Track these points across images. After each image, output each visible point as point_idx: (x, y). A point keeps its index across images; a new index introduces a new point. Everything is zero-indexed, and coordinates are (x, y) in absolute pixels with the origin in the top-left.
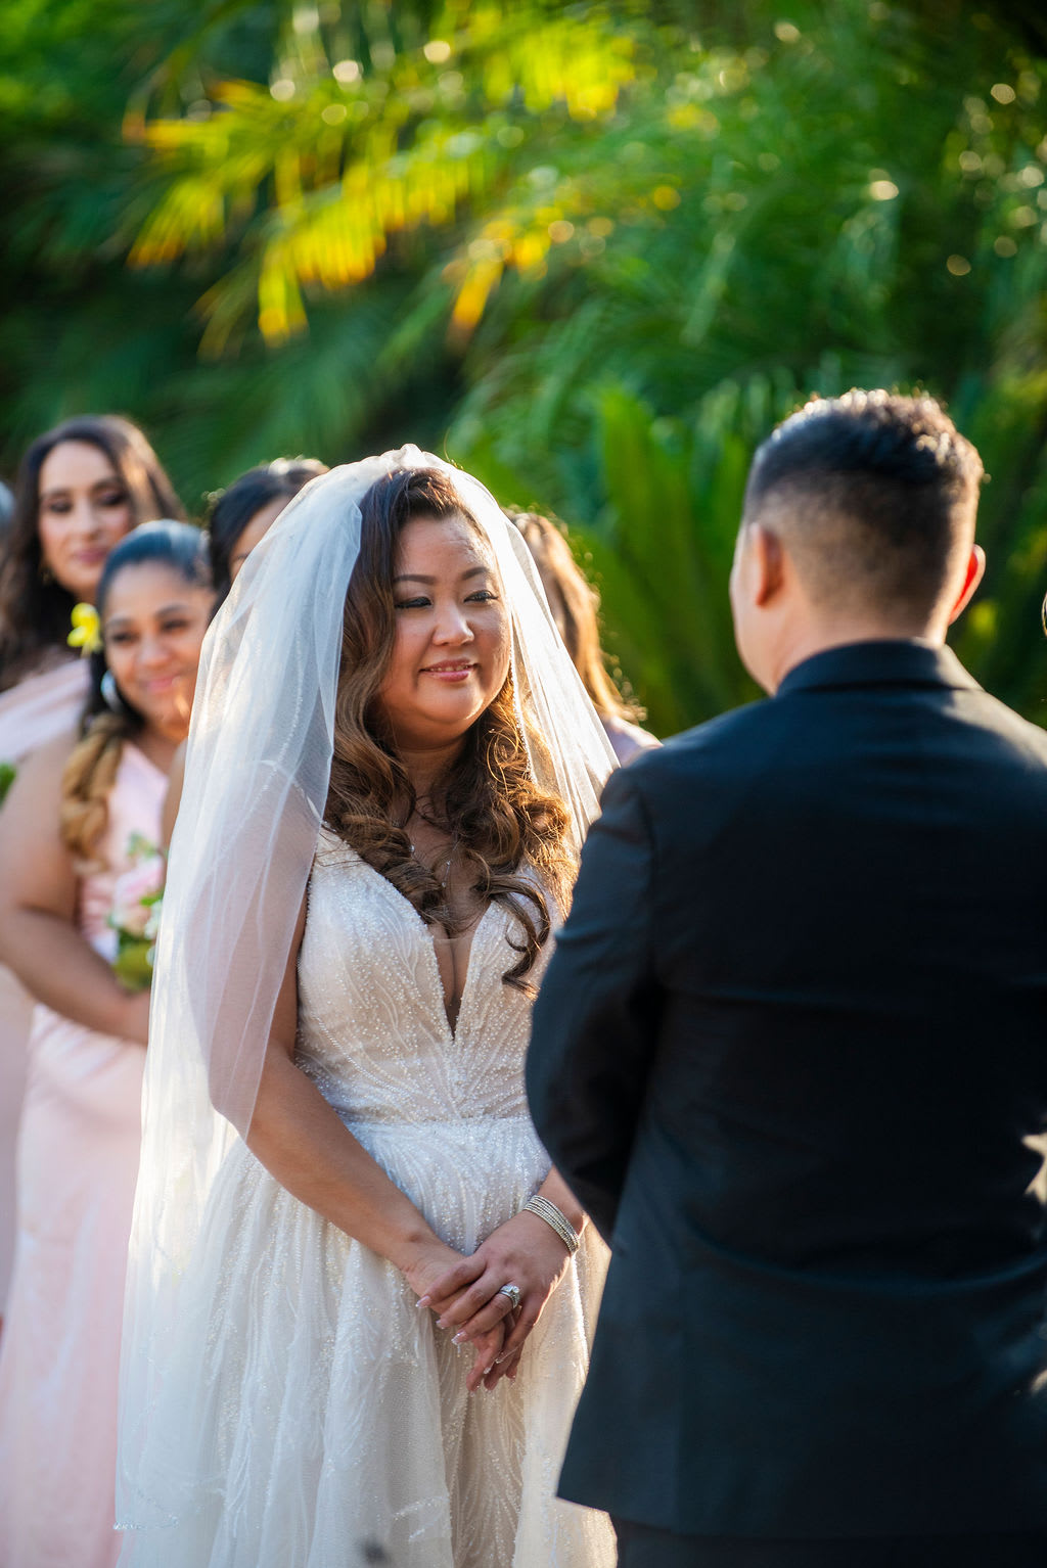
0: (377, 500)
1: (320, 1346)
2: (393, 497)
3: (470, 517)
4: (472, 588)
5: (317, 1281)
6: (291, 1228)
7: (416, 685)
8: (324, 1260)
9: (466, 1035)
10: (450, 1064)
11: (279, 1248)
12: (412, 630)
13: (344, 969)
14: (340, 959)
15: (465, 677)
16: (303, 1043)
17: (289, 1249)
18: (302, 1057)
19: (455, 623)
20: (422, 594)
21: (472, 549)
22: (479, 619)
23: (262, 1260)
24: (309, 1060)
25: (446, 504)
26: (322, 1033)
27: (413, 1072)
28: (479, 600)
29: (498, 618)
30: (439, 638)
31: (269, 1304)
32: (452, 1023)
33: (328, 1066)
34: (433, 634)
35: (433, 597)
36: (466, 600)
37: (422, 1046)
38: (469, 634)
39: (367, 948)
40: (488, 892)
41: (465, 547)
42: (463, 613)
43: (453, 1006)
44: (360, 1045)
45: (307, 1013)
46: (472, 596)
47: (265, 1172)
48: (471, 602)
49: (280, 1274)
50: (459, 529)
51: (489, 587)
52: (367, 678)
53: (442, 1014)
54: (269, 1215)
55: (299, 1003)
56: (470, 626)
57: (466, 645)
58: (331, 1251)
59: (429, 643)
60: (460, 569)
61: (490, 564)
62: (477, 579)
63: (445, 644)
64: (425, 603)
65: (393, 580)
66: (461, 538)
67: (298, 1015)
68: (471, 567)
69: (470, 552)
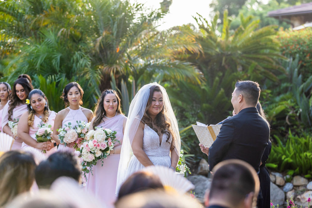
0: (151, 89)
3: (161, 91)
7: (153, 109)
9: (161, 147)
10: (160, 151)
12: (153, 103)
15: (158, 109)
21: (161, 96)
22: (161, 103)
25: (159, 90)
27: (156, 151)
28: (161, 101)
32: (160, 146)
34: (155, 104)
36: (159, 101)
37: (157, 149)
39: (152, 137)
40: (163, 132)
43: (160, 144)
44: (150, 148)
47: (139, 162)
52: (148, 108)
53: (159, 145)
55: (143, 143)
57: (158, 106)
60: (159, 97)
61: (163, 97)
62: (161, 99)
64: (155, 100)
65: (152, 97)
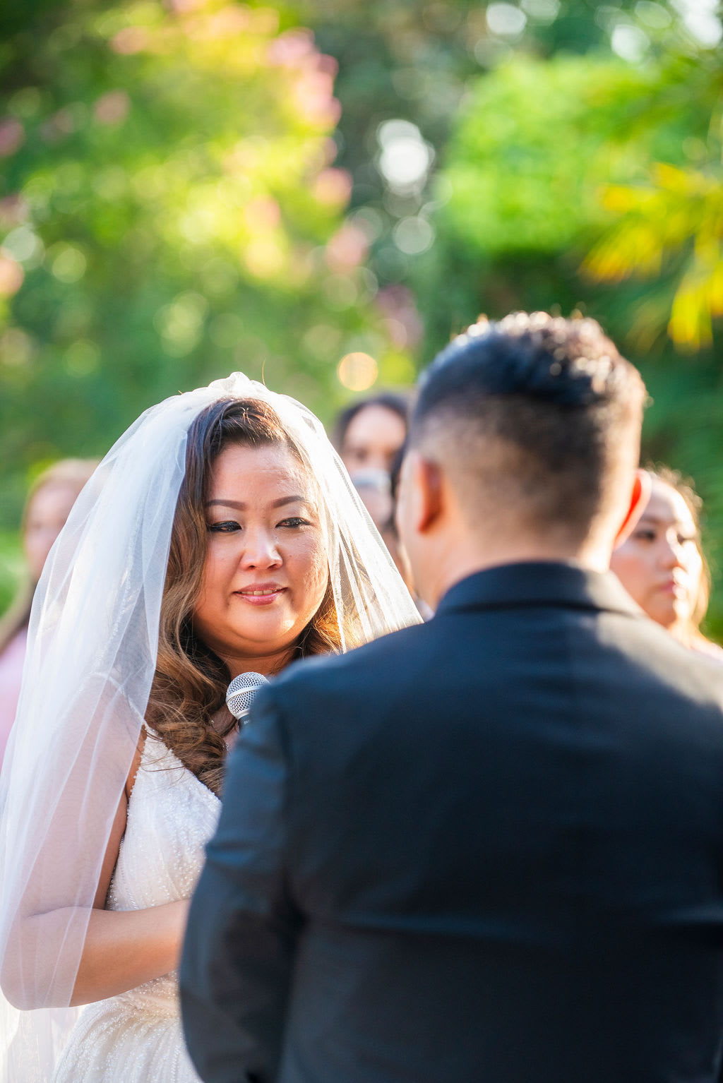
4: (284, 513)
7: (227, 606)
12: (223, 551)
19: (261, 546)
20: (232, 519)
21: (285, 478)
22: (292, 544)
25: (260, 433)
28: (292, 525)
30: (247, 561)
34: (241, 558)
35: (243, 523)
36: (277, 526)
38: (276, 558)
41: (278, 476)
42: (272, 539)
46: (285, 521)
48: (282, 528)
50: (276, 459)
56: (279, 551)
57: (273, 568)
59: (237, 565)
60: (271, 497)
62: (290, 506)
63: (252, 567)
64: (235, 527)
65: (209, 505)
66: (274, 468)
68: (283, 496)
69: (283, 480)
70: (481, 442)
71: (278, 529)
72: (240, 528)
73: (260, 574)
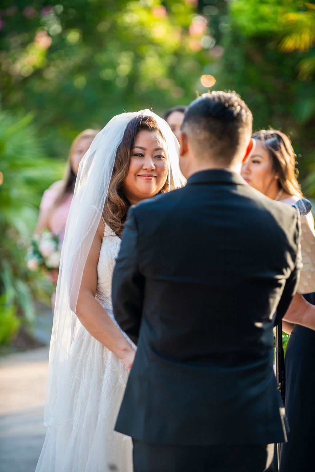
0: (132, 123)
1: (100, 381)
2: (137, 123)
3: (160, 132)
4: (157, 153)
5: (100, 362)
6: (94, 345)
7: (136, 179)
8: (102, 355)
11: (90, 352)
13: (108, 268)
14: (107, 265)
15: (151, 179)
16: (99, 290)
17: (93, 352)
18: (100, 294)
19: (149, 163)
20: (141, 153)
21: (159, 142)
22: (159, 163)
23: (86, 355)
24: (101, 295)
25: (153, 127)
26: (104, 287)
28: (159, 157)
29: (164, 163)
30: (144, 167)
31: (87, 368)
33: (107, 298)
34: (142, 166)
35: (145, 154)
36: (155, 157)
38: (154, 167)
41: (156, 141)
42: (153, 161)
45: (100, 281)
46: (157, 156)
48: (156, 158)
49: (90, 359)
50: (156, 135)
51: (163, 154)
54: (89, 341)
55: (97, 278)
56: (155, 165)
57: (153, 170)
58: (105, 353)
59: (141, 168)
60: (154, 147)
61: (164, 147)
62: (159, 151)
63: (146, 169)
64: (142, 155)
65: (133, 147)
66: (156, 138)
67: (97, 281)
68: (158, 147)
69: (158, 143)
70: (198, 131)
71: (155, 158)
72: (143, 156)
73: (149, 171)
